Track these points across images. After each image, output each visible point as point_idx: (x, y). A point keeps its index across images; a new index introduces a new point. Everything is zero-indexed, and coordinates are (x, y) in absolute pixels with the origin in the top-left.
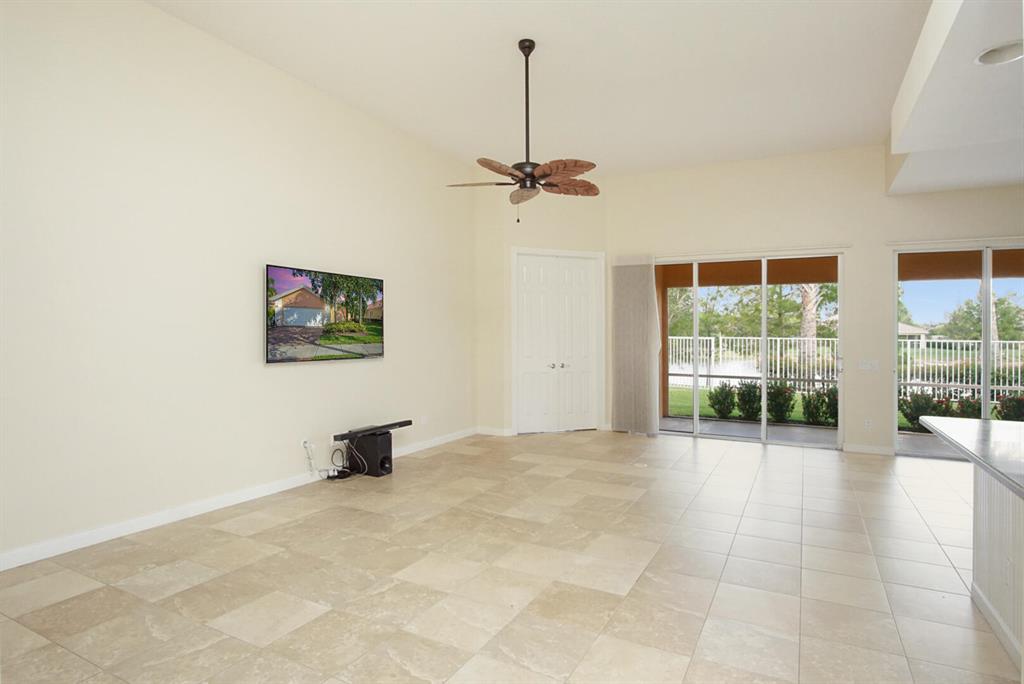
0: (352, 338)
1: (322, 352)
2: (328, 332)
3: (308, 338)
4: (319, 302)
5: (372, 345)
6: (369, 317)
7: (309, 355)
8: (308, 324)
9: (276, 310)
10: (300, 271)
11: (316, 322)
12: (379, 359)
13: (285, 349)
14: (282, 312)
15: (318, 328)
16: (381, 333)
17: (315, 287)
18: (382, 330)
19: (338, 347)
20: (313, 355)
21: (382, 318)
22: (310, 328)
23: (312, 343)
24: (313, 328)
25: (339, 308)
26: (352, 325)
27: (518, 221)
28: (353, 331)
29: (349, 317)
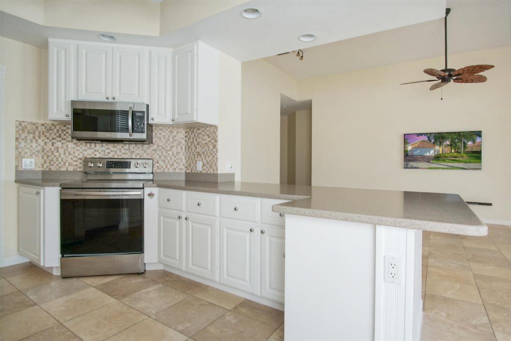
0: (456, 160)
1: (433, 166)
2: (437, 158)
3: (425, 160)
4: (432, 145)
5: (472, 164)
6: (469, 150)
7: (425, 167)
8: (426, 155)
9: (409, 150)
10: (421, 134)
11: (431, 153)
12: (479, 171)
13: (412, 164)
14: (411, 150)
15: (431, 156)
16: (480, 158)
17: (429, 139)
18: (481, 157)
19: (445, 164)
20: (428, 167)
21: (481, 150)
22: (426, 156)
23: (428, 162)
24: (428, 156)
25: (445, 147)
26: (456, 154)
27: (442, 99)
28: (455, 157)
29: (453, 151)
